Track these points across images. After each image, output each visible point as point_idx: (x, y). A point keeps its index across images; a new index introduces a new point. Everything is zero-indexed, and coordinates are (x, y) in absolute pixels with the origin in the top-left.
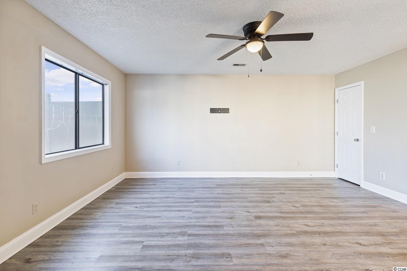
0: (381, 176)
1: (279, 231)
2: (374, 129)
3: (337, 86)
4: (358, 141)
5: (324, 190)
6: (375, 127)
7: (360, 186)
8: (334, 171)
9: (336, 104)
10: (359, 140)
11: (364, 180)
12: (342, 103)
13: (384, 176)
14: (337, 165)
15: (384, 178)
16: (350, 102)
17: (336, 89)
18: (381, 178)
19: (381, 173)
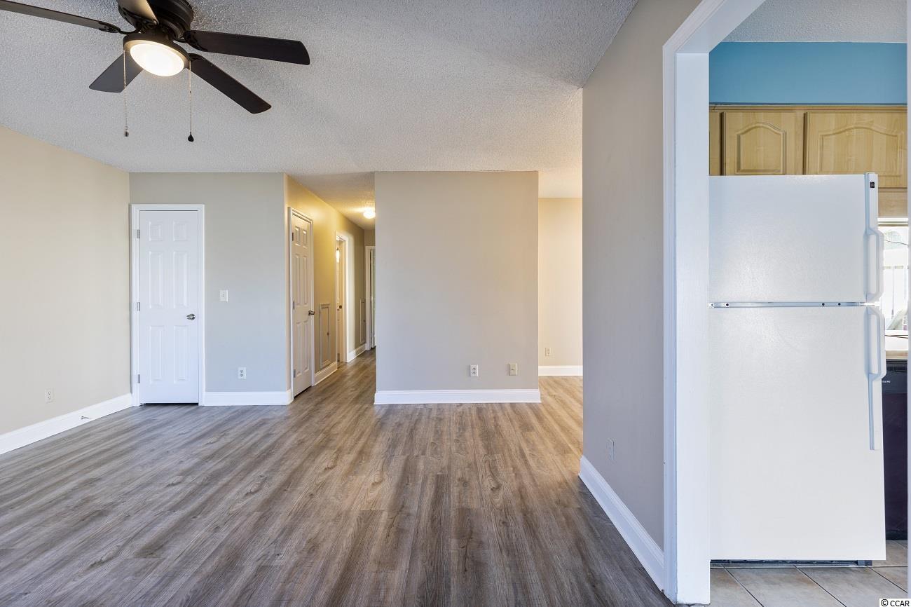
0: (240, 373)
1: (239, 532)
2: (225, 295)
3: (134, 199)
4: (193, 318)
5: (160, 435)
6: (227, 291)
7: (197, 404)
8: (130, 394)
9: (135, 240)
10: (196, 316)
11: (207, 390)
12: (150, 239)
13: (245, 373)
14: (139, 376)
15: (245, 377)
16: (174, 240)
17: (134, 207)
18: (240, 377)
19: (240, 369)
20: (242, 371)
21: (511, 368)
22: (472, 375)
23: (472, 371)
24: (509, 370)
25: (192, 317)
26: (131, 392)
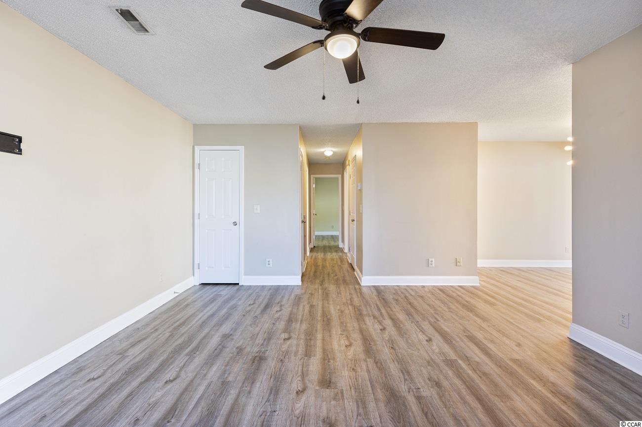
0: (267, 263)
2: (258, 209)
6: (259, 206)
7: (238, 284)
9: (197, 171)
10: (238, 223)
11: (245, 274)
12: (207, 170)
13: (271, 263)
14: (199, 264)
15: (271, 265)
16: (223, 170)
17: (196, 148)
18: (267, 265)
19: (267, 260)
20: (269, 262)
21: (458, 261)
22: (430, 266)
23: (430, 263)
24: (456, 262)
25: (235, 224)
26: (193, 275)
